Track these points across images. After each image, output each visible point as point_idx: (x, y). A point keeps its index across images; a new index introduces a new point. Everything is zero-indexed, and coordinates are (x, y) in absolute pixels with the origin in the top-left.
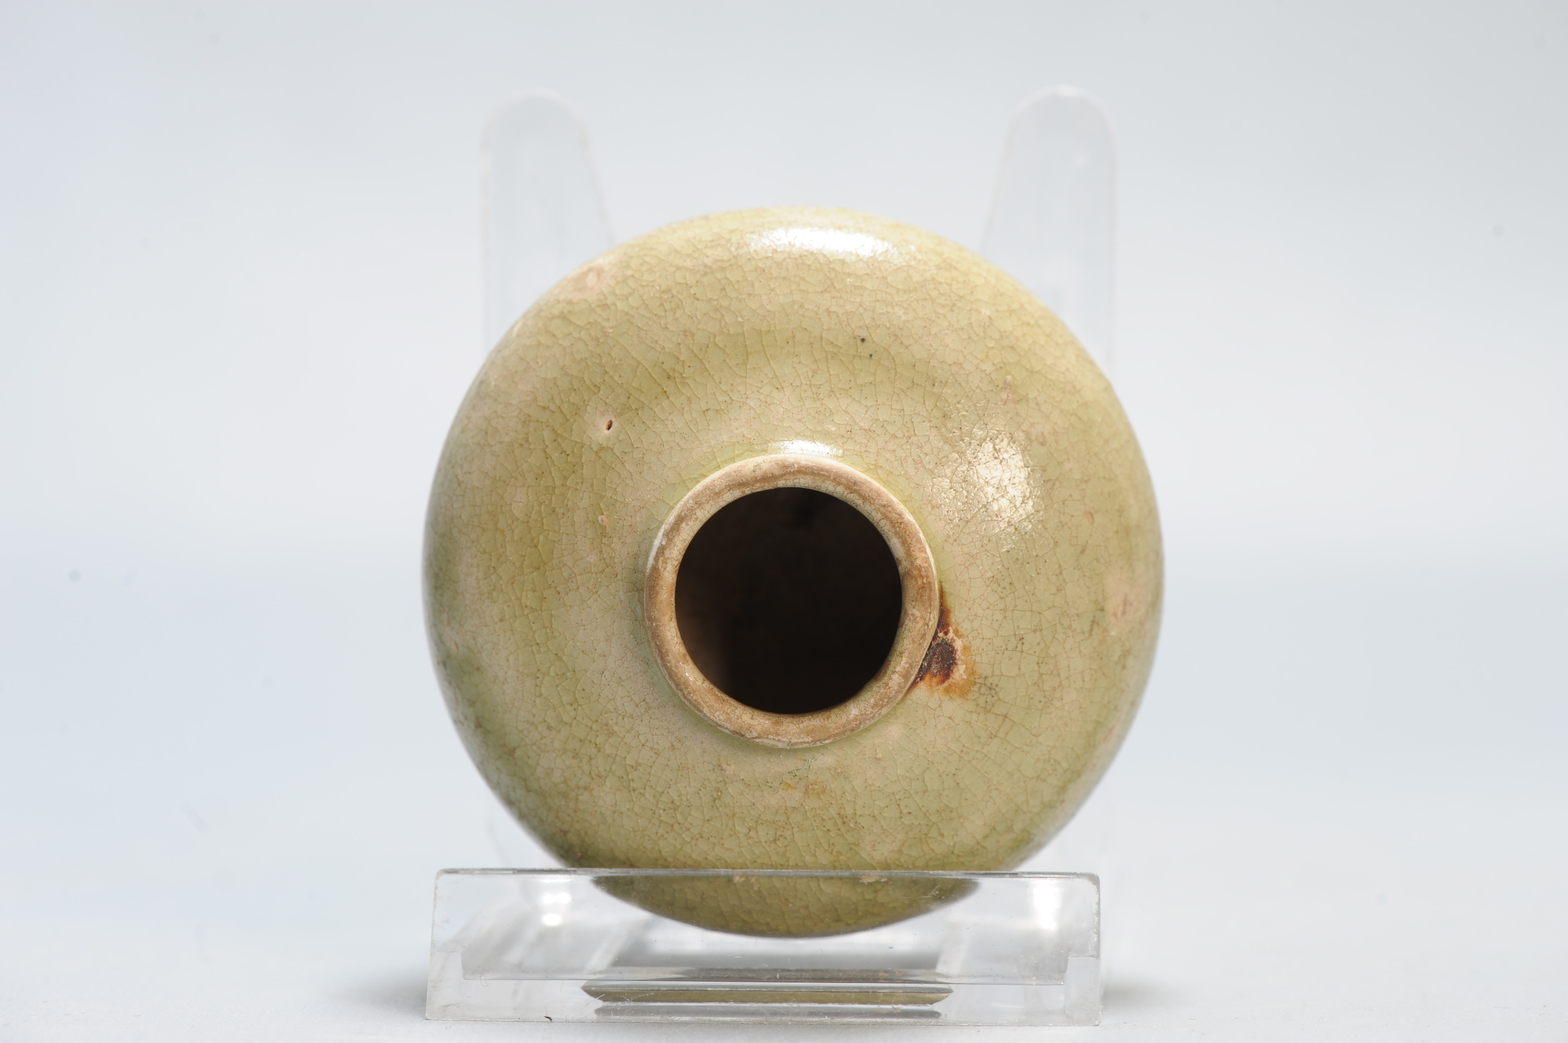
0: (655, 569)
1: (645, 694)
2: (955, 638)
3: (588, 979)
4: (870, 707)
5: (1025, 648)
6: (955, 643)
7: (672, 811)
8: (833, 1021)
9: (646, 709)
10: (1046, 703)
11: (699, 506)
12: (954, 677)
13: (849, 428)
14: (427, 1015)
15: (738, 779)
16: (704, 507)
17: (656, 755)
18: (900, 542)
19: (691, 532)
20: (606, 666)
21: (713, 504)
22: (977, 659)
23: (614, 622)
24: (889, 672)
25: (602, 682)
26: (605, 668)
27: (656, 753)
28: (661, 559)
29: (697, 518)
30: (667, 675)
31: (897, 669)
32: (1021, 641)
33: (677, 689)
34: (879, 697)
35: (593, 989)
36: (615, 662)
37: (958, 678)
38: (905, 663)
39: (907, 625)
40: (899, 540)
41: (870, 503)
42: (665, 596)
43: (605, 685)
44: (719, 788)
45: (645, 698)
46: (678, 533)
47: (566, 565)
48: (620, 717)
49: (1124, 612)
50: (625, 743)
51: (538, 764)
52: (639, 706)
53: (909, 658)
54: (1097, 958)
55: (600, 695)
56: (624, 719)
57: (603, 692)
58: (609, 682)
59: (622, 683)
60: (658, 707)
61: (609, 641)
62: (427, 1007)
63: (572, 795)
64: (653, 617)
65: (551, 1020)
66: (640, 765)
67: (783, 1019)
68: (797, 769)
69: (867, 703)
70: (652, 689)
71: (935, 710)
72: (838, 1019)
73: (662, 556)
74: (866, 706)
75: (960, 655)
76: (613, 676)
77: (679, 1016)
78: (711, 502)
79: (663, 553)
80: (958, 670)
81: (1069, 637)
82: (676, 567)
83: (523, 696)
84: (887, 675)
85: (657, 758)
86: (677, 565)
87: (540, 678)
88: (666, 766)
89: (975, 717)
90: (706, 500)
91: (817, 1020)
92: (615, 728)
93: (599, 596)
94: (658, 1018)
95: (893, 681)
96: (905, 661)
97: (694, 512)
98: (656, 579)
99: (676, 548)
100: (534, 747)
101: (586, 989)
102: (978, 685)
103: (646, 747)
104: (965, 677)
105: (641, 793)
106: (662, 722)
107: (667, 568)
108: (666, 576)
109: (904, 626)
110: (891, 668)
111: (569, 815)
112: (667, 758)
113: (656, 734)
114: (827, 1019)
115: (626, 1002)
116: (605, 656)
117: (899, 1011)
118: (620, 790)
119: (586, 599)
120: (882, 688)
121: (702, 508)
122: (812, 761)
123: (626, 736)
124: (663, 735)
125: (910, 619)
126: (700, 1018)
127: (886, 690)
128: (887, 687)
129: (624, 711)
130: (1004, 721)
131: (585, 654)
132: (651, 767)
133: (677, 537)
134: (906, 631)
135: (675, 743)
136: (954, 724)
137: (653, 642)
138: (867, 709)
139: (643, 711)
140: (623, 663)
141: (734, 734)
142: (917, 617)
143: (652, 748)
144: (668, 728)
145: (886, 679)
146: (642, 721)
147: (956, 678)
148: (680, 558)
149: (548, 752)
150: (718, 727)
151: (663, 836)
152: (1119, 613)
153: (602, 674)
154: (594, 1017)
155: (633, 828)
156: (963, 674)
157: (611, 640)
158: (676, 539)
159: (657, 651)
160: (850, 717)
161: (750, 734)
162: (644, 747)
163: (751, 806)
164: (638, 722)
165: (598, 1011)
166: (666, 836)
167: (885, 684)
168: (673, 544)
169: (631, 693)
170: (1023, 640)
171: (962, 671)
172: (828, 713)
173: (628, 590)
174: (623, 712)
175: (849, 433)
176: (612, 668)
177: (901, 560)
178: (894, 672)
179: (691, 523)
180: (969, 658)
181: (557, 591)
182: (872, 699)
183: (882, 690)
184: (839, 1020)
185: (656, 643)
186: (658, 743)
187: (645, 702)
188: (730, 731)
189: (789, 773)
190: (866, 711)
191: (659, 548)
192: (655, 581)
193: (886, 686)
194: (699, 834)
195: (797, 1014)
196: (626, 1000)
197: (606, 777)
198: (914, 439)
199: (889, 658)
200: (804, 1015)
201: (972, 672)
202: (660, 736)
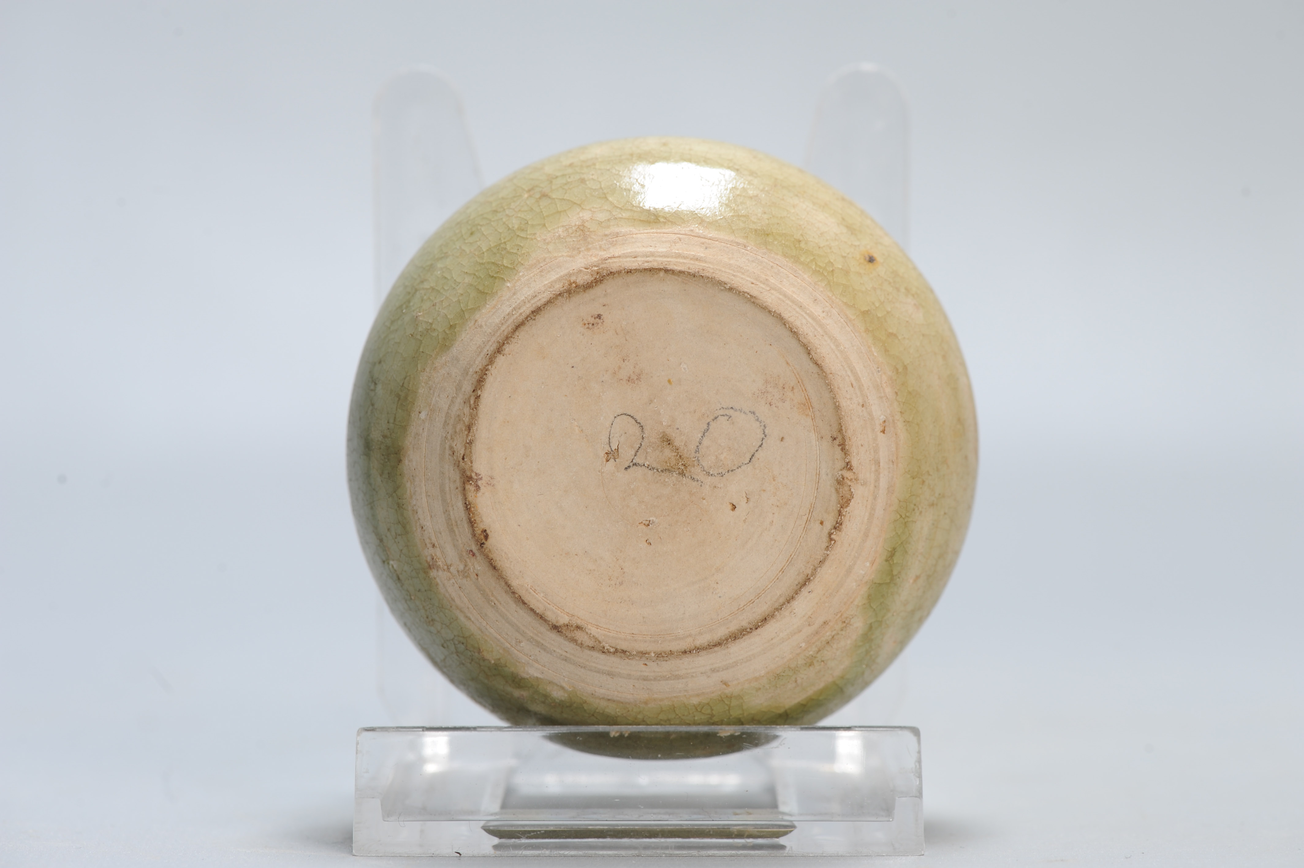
3: (486, 819)
8: (700, 853)
14: (354, 851)
35: (491, 828)
54: (919, 798)
62: (354, 845)
65: (460, 855)
67: (657, 852)
72: (703, 852)
77: (568, 851)
91: (686, 852)
94: (547, 852)
101: (485, 828)
114: (694, 852)
115: (521, 839)
117: (752, 845)
126: (586, 852)
154: (491, 852)
165: (496, 847)
184: (705, 852)
195: (667, 848)
196: (521, 838)
200: (671, 848)
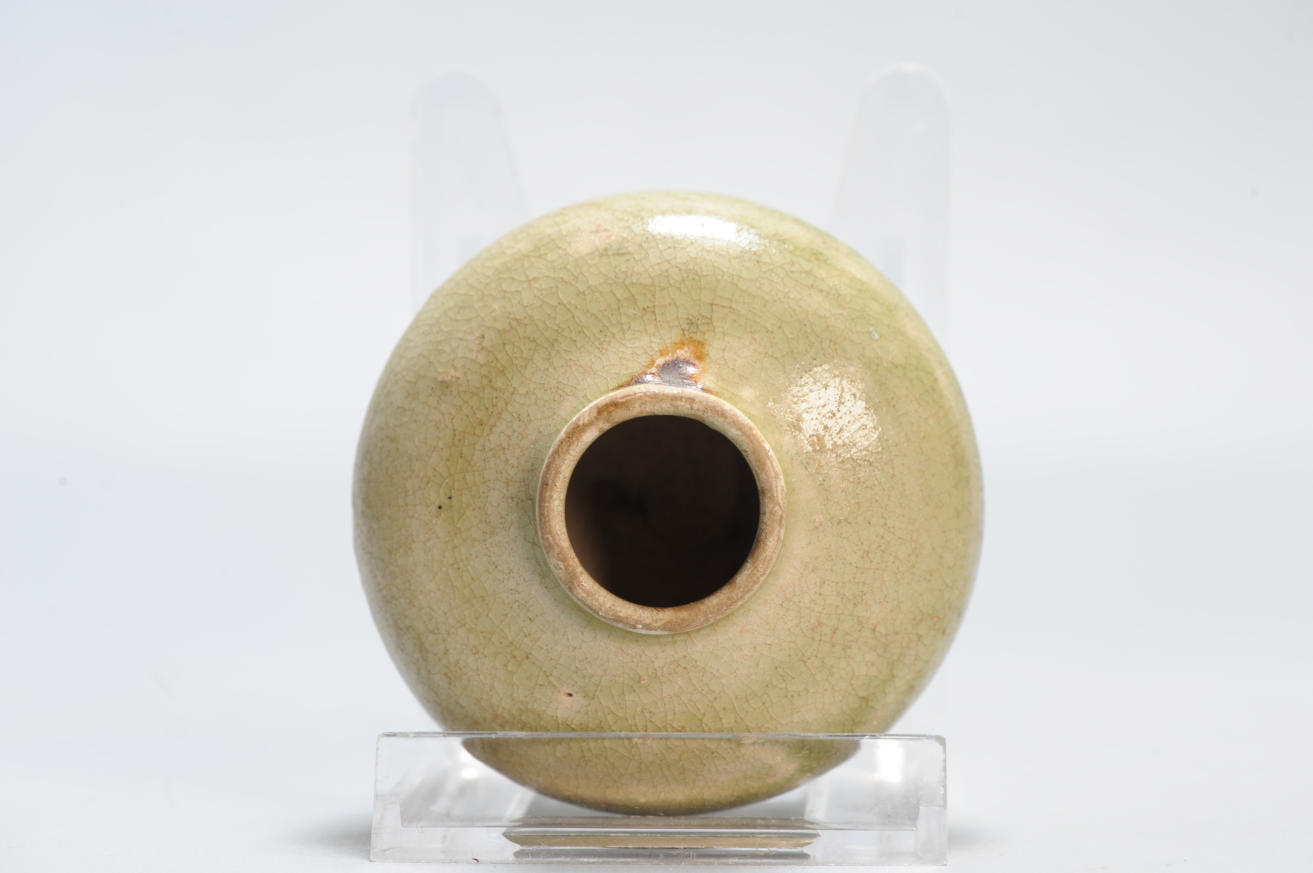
0: (663, 628)
1: (776, 606)
2: (655, 365)
4: (727, 420)
5: (650, 305)
6: (660, 364)
7: (870, 555)
9: (788, 601)
10: (693, 274)
11: (603, 606)
12: (689, 357)
13: (510, 500)
15: (825, 509)
16: (602, 602)
17: (826, 581)
18: (584, 434)
19: (626, 606)
20: (763, 643)
21: (598, 595)
22: (669, 342)
23: (723, 648)
24: (693, 412)
25: (777, 643)
26: (765, 644)
27: (824, 583)
28: (654, 625)
29: (613, 605)
30: (750, 593)
31: (689, 407)
32: (646, 309)
33: (759, 582)
34: (716, 415)
36: (757, 637)
37: (689, 353)
38: (682, 402)
39: (651, 409)
40: (583, 435)
41: (559, 467)
42: (685, 613)
43: (780, 640)
44: (838, 523)
45: (779, 604)
46: (629, 617)
47: (690, 699)
48: (803, 620)
49: (606, 230)
50: (824, 609)
51: (866, 675)
52: (787, 608)
53: (677, 400)
55: (790, 642)
56: (803, 617)
57: (786, 640)
58: (775, 637)
59: (773, 627)
60: (783, 593)
61: (741, 647)
63: (883, 640)
64: (704, 618)
66: (839, 593)
68: (801, 464)
69: (724, 423)
70: (769, 601)
71: (720, 364)
73: (652, 625)
74: (726, 424)
75: (669, 357)
76: (770, 636)
78: (596, 597)
79: (649, 625)
80: (682, 355)
81: (634, 270)
82: (659, 611)
83: (812, 703)
84: (696, 414)
85: (828, 580)
86: (657, 610)
87: (792, 694)
88: (833, 571)
89: (718, 330)
90: (596, 602)
92: (813, 621)
93: (706, 665)
95: (700, 407)
96: (680, 402)
97: (609, 609)
98: (673, 624)
99: (643, 615)
100: (853, 682)
102: (691, 335)
103: (822, 592)
104: (686, 348)
105: (864, 585)
106: (795, 585)
107: (661, 618)
108: (667, 617)
109: (653, 411)
110: (690, 412)
111: (903, 638)
112: (825, 572)
113: (807, 587)
116: (755, 647)
118: (866, 603)
119: (713, 675)
120: (708, 414)
121: (604, 603)
122: (790, 453)
123: (818, 611)
124: (806, 582)
125: (645, 408)
127: (709, 411)
128: (706, 410)
129: (796, 618)
130: (716, 305)
131: (759, 663)
132: (837, 583)
133: (633, 617)
134: (656, 408)
135: (810, 569)
136: (728, 345)
137: (726, 612)
138: (729, 422)
139: (791, 603)
140: (756, 630)
141: (782, 525)
142: (641, 403)
143: (821, 587)
144: (799, 579)
145: (700, 413)
146: (800, 602)
147: (689, 355)
148: (650, 609)
149: (853, 670)
150: (782, 540)
151: (895, 557)
152: (607, 234)
153: (771, 645)
155: (896, 582)
156: (685, 350)
157: (740, 646)
158: (635, 617)
159: (732, 607)
160: (739, 434)
161: (778, 511)
162: (822, 594)
163: (846, 492)
164: (801, 604)
166: (893, 554)
167: (704, 413)
168: (640, 619)
169: (779, 617)
170: (645, 308)
171: (682, 352)
172: (743, 452)
173: (693, 643)
174: (798, 619)
175: (514, 499)
176: (763, 638)
177: (599, 428)
178: (692, 408)
179: (618, 609)
180: (670, 349)
181: (714, 700)
182: (720, 420)
183: (709, 413)
185: (726, 610)
186: (814, 584)
187: (782, 603)
188: (781, 529)
189: (807, 469)
190: (730, 422)
191: (647, 629)
192: (675, 625)
193: (705, 412)
194: (883, 528)
197: (859, 617)
198: (505, 445)
199: (683, 415)
201: (682, 344)
202: (808, 583)
